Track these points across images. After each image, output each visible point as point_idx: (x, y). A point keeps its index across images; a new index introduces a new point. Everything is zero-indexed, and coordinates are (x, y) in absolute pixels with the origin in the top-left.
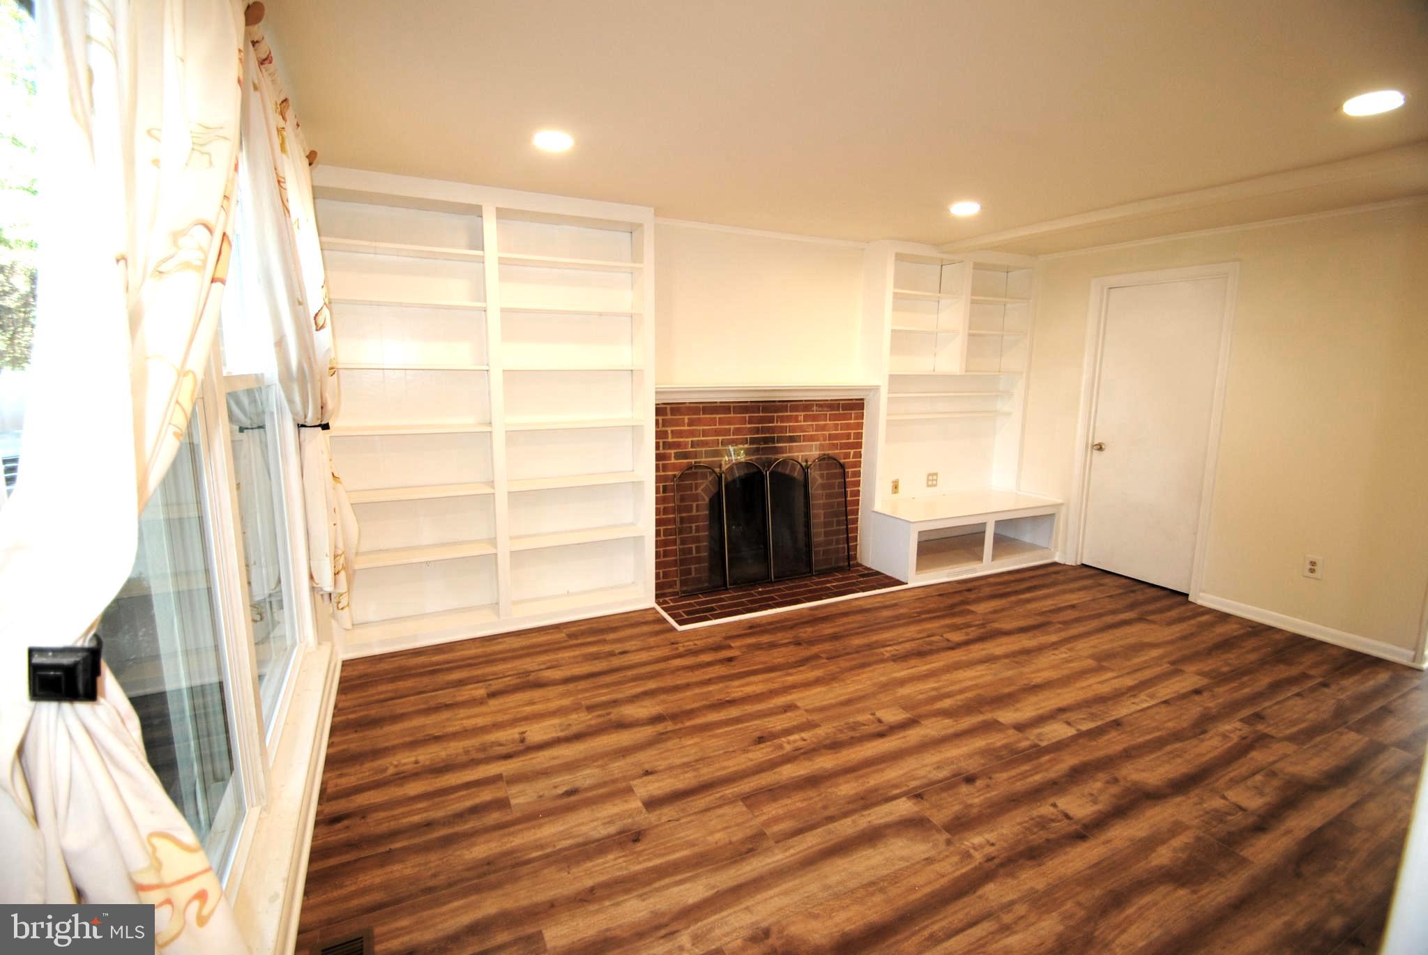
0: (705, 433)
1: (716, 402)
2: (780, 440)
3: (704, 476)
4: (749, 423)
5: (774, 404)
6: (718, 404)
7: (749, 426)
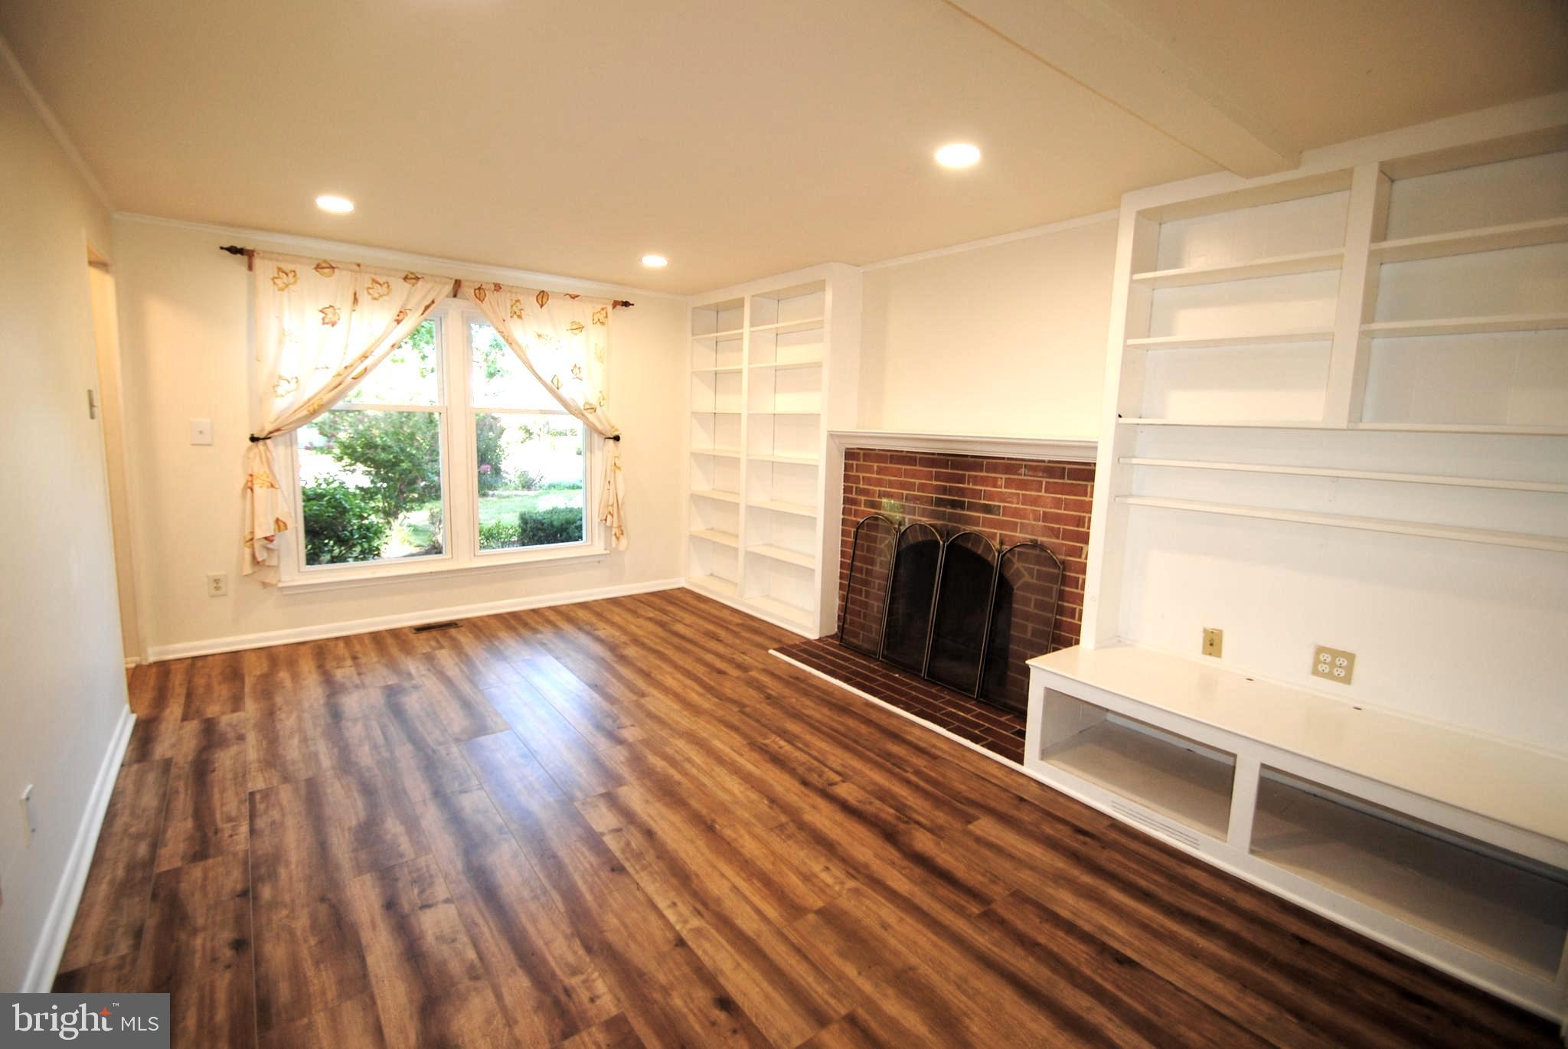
0: (891, 484)
1: (902, 451)
2: (972, 507)
3: (888, 531)
4: (936, 480)
5: (965, 459)
6: (904, 454)
7: (935, 483)
